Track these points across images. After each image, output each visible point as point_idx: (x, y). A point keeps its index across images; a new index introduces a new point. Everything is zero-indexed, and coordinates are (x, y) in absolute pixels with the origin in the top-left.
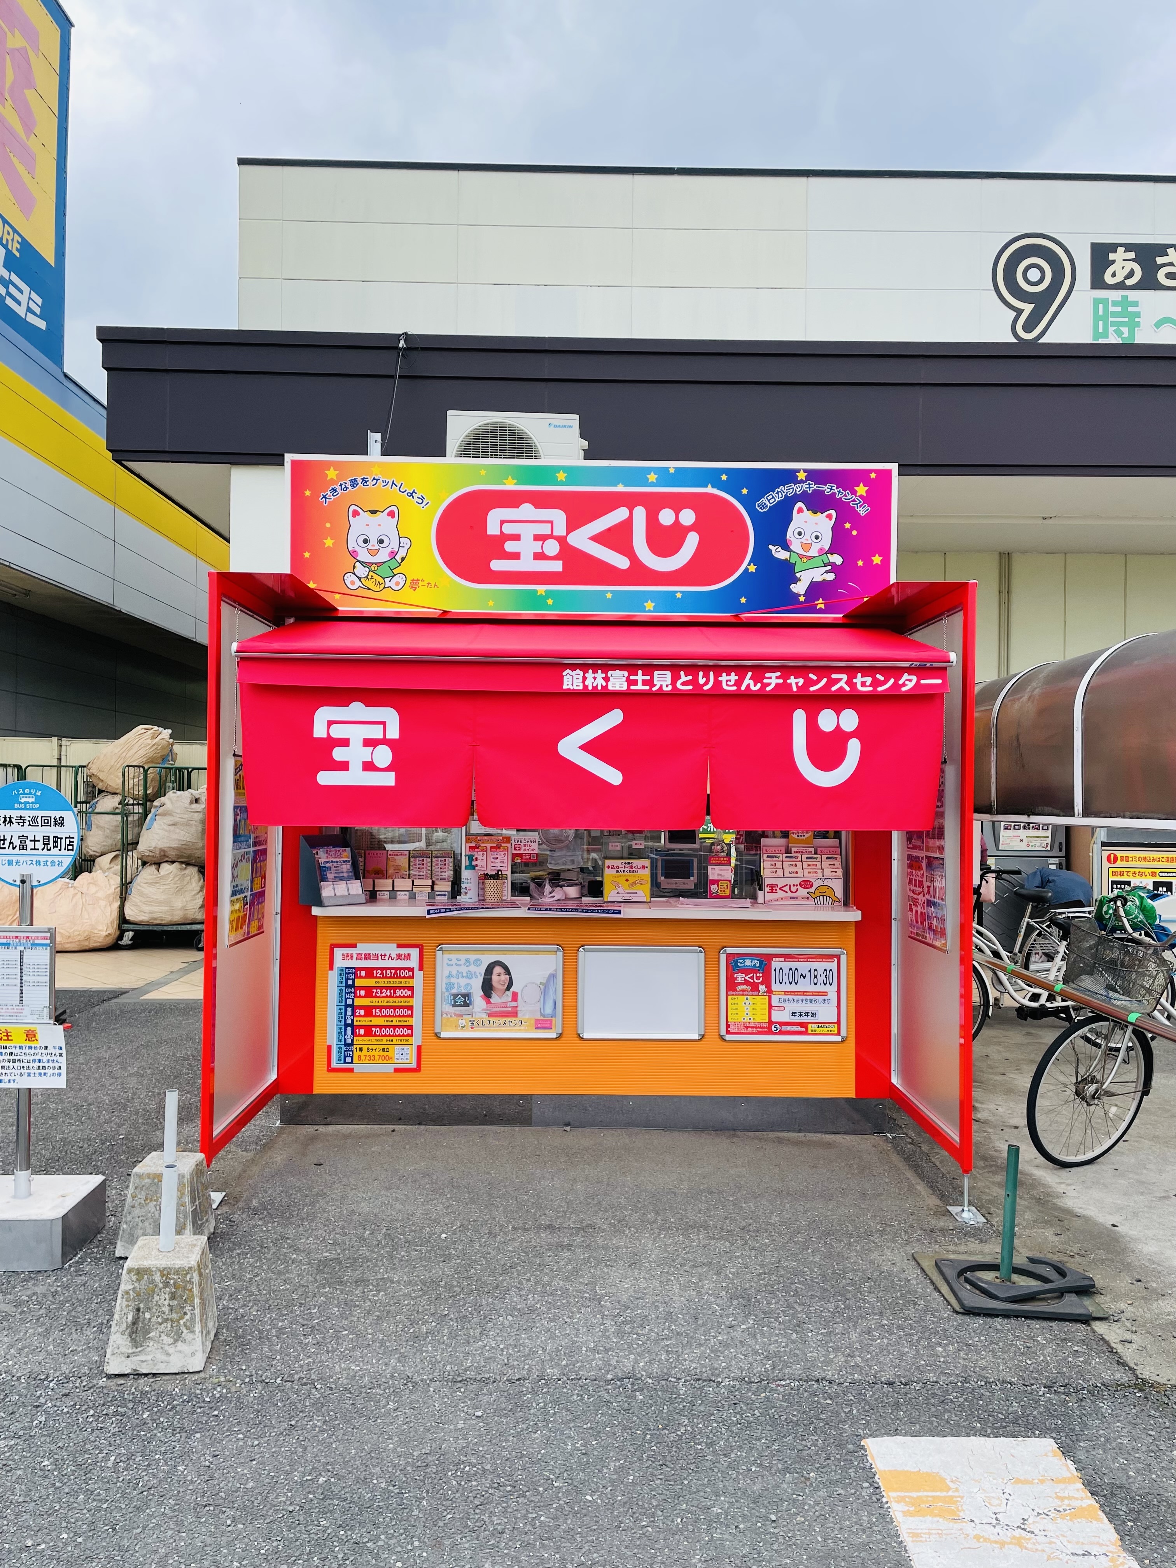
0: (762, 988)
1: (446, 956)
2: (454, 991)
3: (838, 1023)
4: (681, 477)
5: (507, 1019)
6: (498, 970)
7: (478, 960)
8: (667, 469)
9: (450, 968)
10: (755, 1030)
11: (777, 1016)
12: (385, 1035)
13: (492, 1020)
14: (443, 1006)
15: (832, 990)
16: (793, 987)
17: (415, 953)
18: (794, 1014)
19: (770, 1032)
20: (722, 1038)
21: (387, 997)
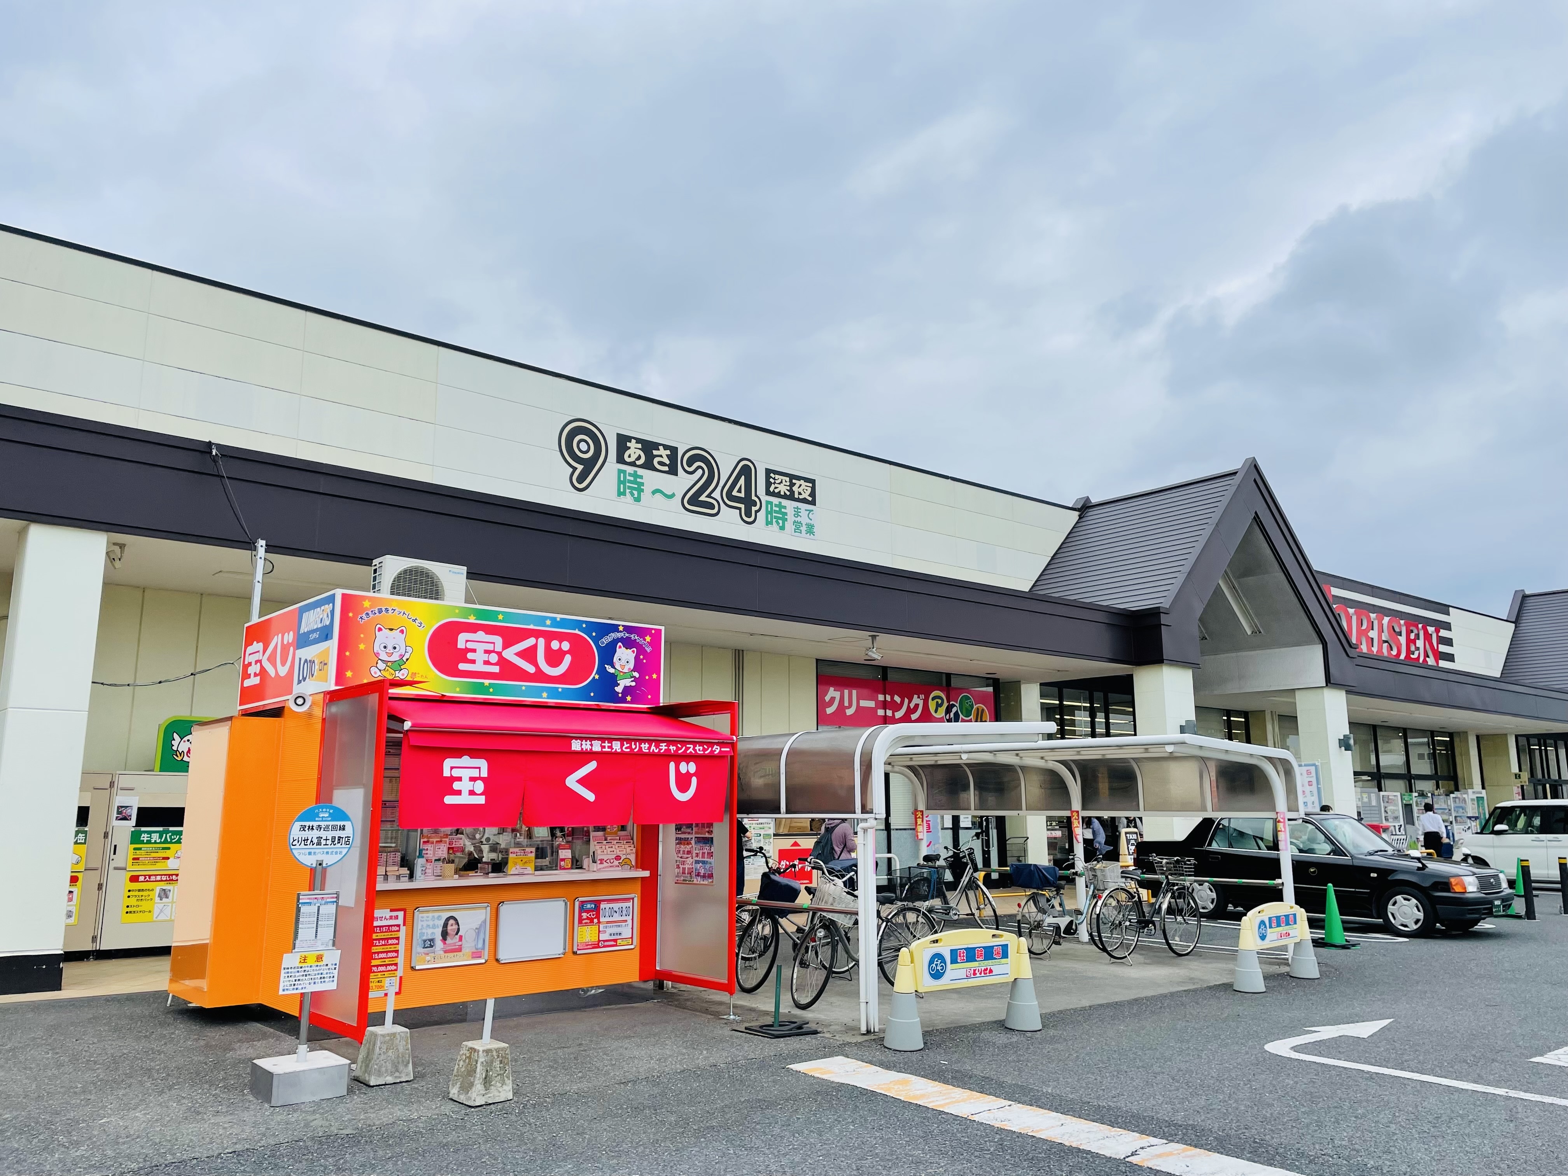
0: (596, 921)
1: (421, 915)
2: (425, 938)
3: (632, 938)
4: (563, 623)
5: (455, 954)
6: (451, 922)
7: (439, 916)
8: (556, 618)
9: (422, 923)
10: (590, 947)
11: (603, 937)
12: (380, 972)
13: (446, 955)
14: (418, 949)
15: (629, 918)
16: (611, 919)
17: (401, 914)
18: (611, 935)
19: (599, 947)
20: (575, 953)
21: (383, 945)
